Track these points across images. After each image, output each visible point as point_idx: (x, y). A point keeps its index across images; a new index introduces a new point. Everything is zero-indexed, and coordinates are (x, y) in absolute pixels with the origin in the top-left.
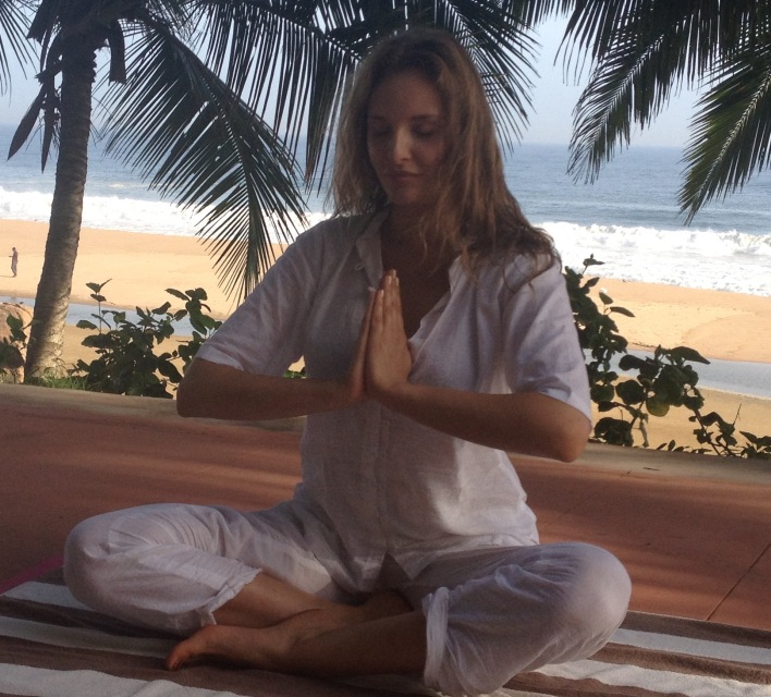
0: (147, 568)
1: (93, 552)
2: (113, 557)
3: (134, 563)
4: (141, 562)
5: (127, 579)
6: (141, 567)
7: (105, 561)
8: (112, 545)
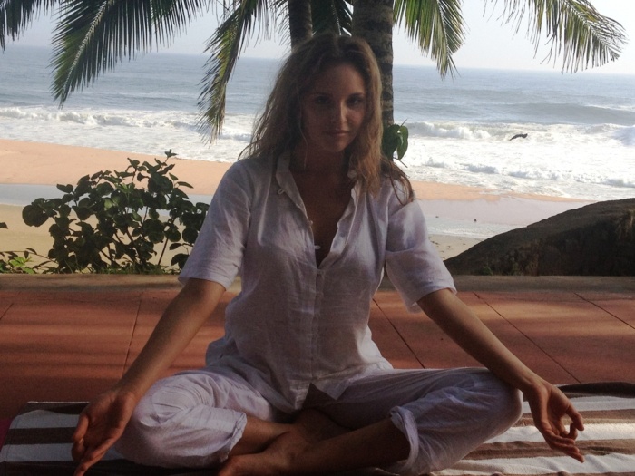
0: (187, 428)
1: (147, 422)
2: (163, 424)
3: (178, 426)
4: (183, 424)
5: (175, 438)
6: (183, 428)
7: (159, 427)
8: (160, 416)
